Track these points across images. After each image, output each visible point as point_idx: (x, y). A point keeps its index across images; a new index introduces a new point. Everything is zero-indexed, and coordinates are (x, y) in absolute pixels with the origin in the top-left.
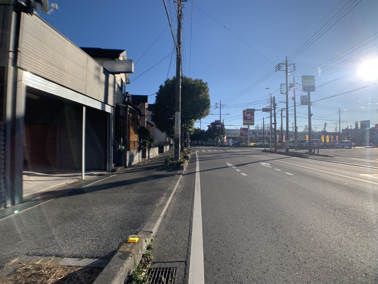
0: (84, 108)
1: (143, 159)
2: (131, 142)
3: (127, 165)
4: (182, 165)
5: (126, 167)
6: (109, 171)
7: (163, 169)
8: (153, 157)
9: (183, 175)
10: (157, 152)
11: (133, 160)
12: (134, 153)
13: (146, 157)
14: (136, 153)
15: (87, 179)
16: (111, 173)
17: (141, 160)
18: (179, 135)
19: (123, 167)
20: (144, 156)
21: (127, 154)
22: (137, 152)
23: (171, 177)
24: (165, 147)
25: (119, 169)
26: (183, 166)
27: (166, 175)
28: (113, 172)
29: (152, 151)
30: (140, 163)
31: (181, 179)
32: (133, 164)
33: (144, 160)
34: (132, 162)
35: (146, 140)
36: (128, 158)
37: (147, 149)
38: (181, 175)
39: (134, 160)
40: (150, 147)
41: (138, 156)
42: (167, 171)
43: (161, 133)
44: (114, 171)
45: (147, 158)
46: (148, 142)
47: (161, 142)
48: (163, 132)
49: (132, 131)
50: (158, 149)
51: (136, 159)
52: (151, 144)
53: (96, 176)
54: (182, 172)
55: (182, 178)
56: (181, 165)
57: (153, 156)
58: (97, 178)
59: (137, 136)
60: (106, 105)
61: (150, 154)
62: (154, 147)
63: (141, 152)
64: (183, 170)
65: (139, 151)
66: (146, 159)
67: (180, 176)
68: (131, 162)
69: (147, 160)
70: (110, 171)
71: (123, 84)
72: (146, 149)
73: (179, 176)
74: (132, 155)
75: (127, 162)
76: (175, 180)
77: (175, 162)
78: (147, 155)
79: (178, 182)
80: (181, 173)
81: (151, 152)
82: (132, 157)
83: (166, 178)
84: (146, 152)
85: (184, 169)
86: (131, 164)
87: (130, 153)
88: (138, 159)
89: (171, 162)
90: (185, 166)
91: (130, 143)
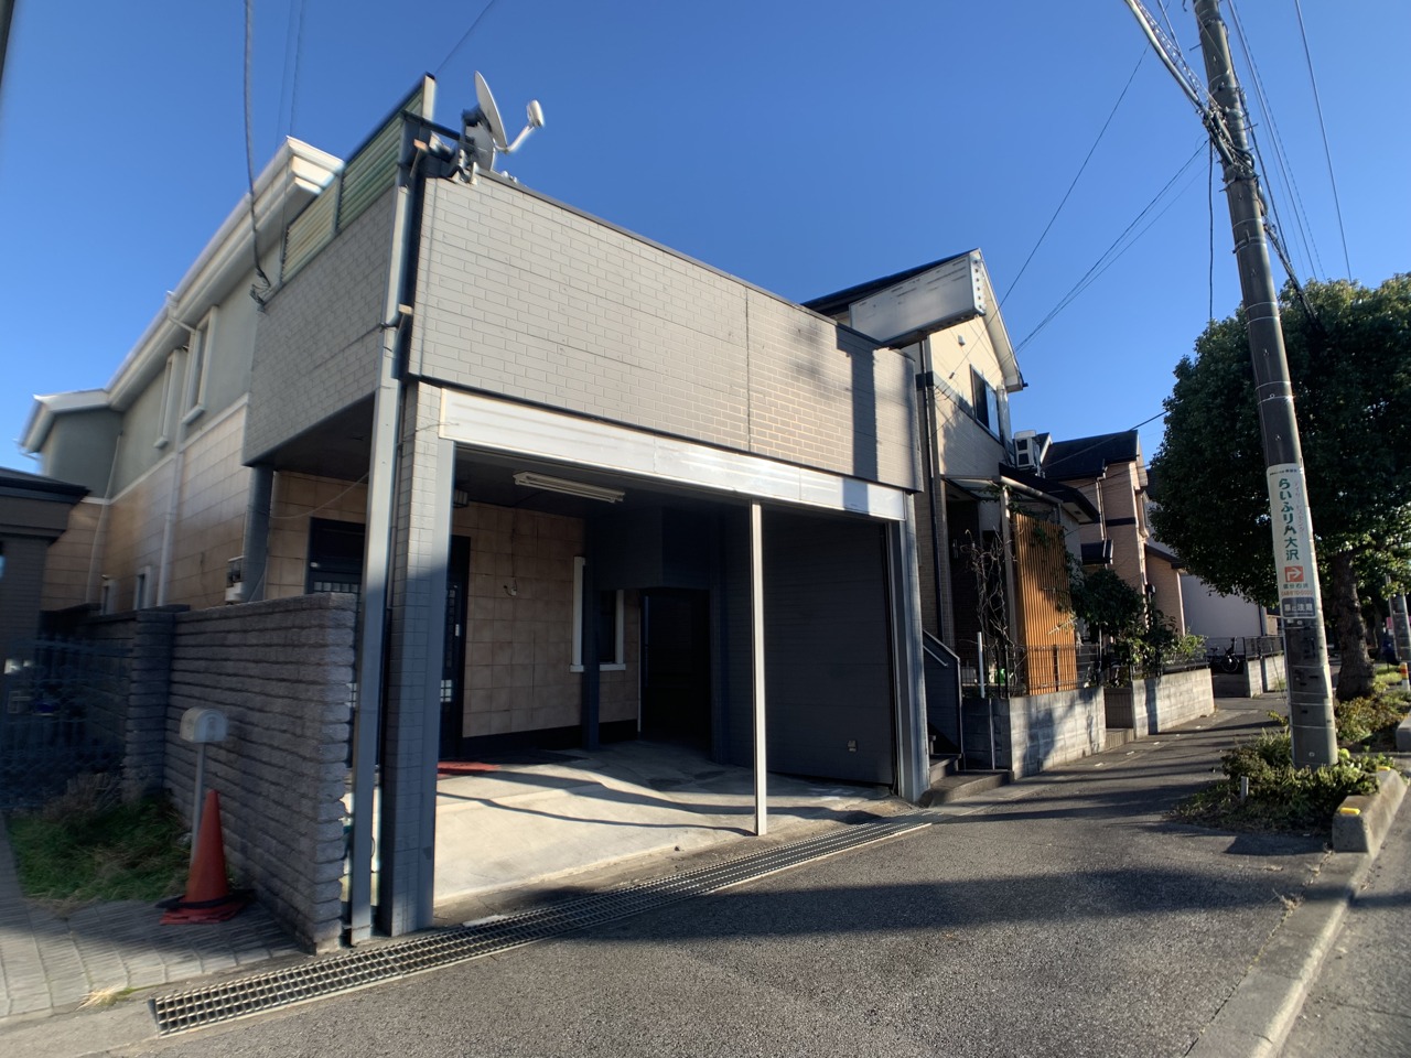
0: (756, 511)
1: (1118, 735)
2: (1037, 650)
3: (1016, 766)
4: (1348, 809)
5: (1007, 780)
6: (909, 800)
7: (1208, 824)
8: (1183, 721)
9: (1356, 903)
10: (1204, 692)
11: (1050, 743)
12: (1059, 709)
13: (1138, 724)
14: (1071, 707)
15: (777, 837)
16: (915, 811)
17: (1102, 740)
18: (1312, 601)
19: (989, 780)
20: (1119, 718)
21: (1012, 714)
22: (1079, 702)
23: (1241, 914)
24: (1254, 670)
25: (966, 790)
26: (1357, 822)
27: (1216, 881)
28: (927, 805)
29: (1173, 690)
30: (1096, 755)
31: (1333, 958)
32: (1053, 761)
33: (1125, 742)
34: (1047, 753)
35: (1130, 635)
36: (1018, 733)
37: (1138, 683)
38: (1340, 910)
39: (1059, 745)
40: (1154, 670)
41: (1083, 722)
42: (1231, 839)
43: (1216, 594)
44: (934, 797)
45: (1142, 730)
46: (1142, 648)
47: (1233, 640)
48: (1224, 589)
49: (1033, 596)
50: (1209, 677)
51: (1067, 735)
52: (1159, 655)
53: (829, 822)
54: (1348, 871)
55: (1339, 938)
56: (1344, 809)
57: (1181, 715)
58: (835, 833)
59: (1069, 619)
60: (871, 488)
61: (1162, 707)
62: (1187, 670)
63: (1100, 698)
64: (1363, 849)
65: (1087, 696)
66: (1138, 734)
67: (1324, 918)
68: (1042, 751)
69: (1144, 741)
70: (916, 797)
71: (990, 397)
72: (1130, 685)
73: (1315, 910)
74: (1041, 715)
75: (1017, 753)
76: (1269, 961)
77: (1294, 775)
78: (1140, 711)
79: (1297, 994)
80: (1337, 880)
81: (1169, 697)
82: (1043, 729)
83: (1197, 920)
84: (1136, 698)
85: (1374, 844)
86: (1040, 763)
87: (1028, 707)
88: (1086, 736)
89: (1270, 774)
90: (1381, 816)
91: (1031, 655)
